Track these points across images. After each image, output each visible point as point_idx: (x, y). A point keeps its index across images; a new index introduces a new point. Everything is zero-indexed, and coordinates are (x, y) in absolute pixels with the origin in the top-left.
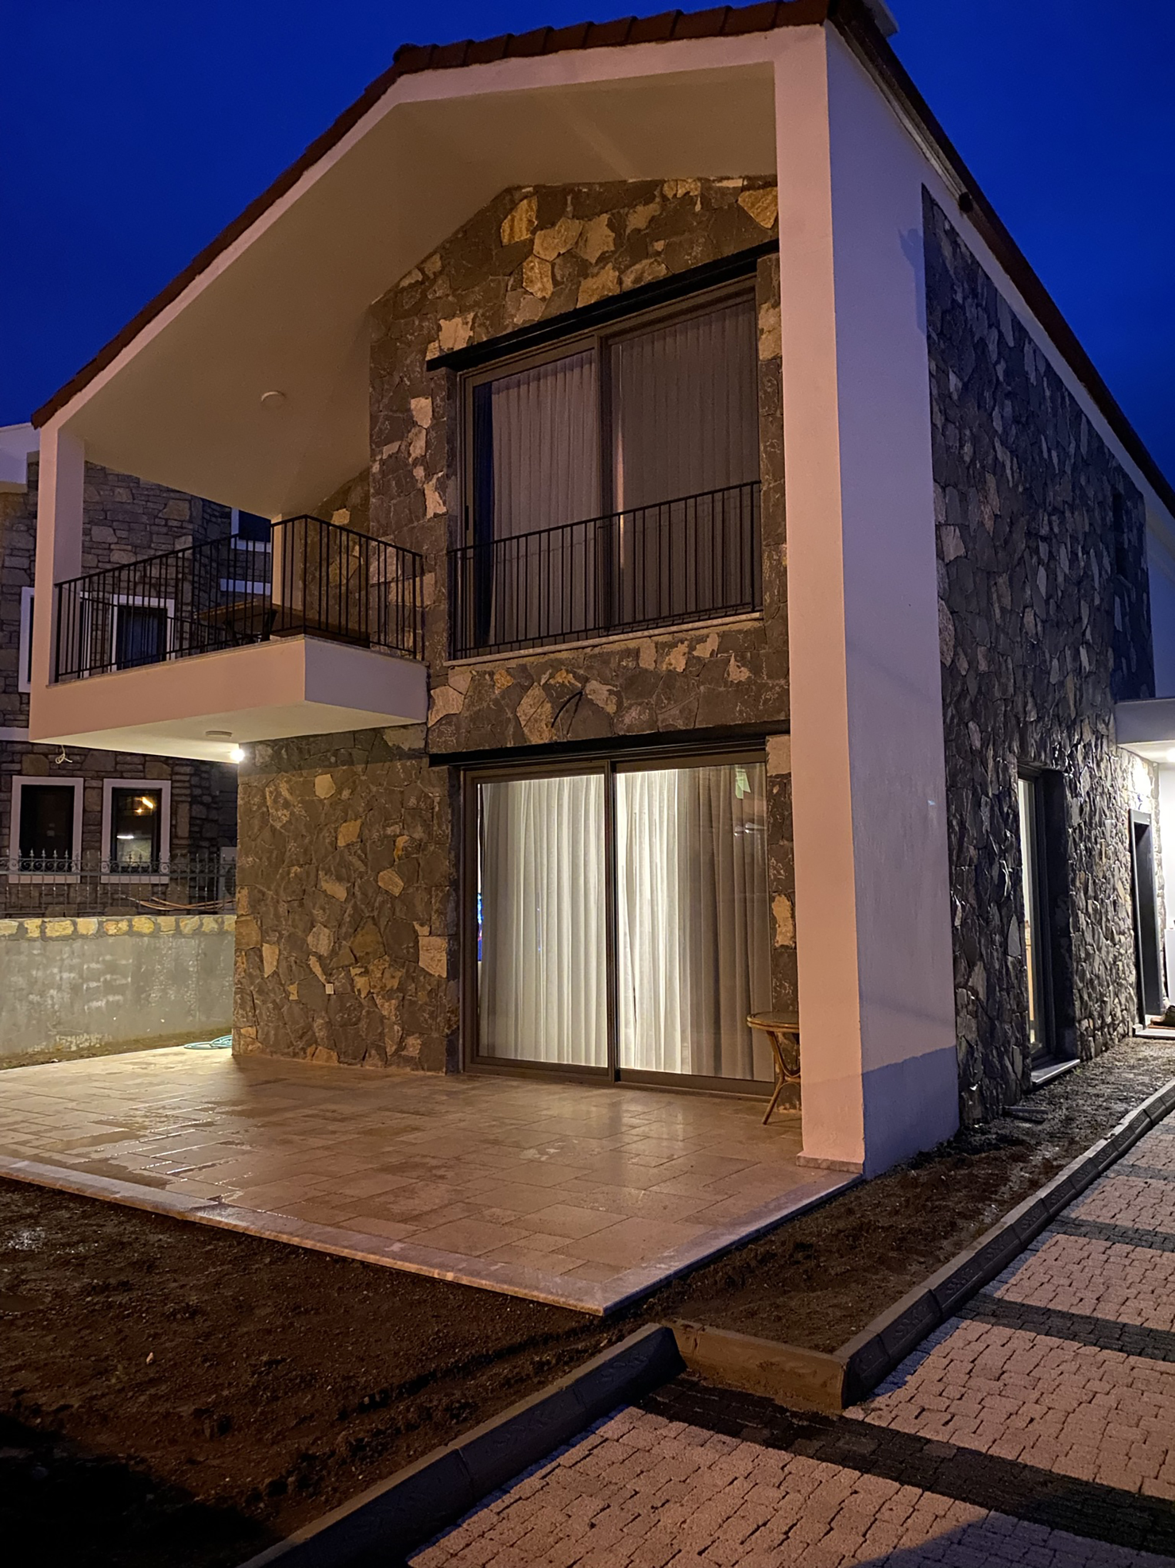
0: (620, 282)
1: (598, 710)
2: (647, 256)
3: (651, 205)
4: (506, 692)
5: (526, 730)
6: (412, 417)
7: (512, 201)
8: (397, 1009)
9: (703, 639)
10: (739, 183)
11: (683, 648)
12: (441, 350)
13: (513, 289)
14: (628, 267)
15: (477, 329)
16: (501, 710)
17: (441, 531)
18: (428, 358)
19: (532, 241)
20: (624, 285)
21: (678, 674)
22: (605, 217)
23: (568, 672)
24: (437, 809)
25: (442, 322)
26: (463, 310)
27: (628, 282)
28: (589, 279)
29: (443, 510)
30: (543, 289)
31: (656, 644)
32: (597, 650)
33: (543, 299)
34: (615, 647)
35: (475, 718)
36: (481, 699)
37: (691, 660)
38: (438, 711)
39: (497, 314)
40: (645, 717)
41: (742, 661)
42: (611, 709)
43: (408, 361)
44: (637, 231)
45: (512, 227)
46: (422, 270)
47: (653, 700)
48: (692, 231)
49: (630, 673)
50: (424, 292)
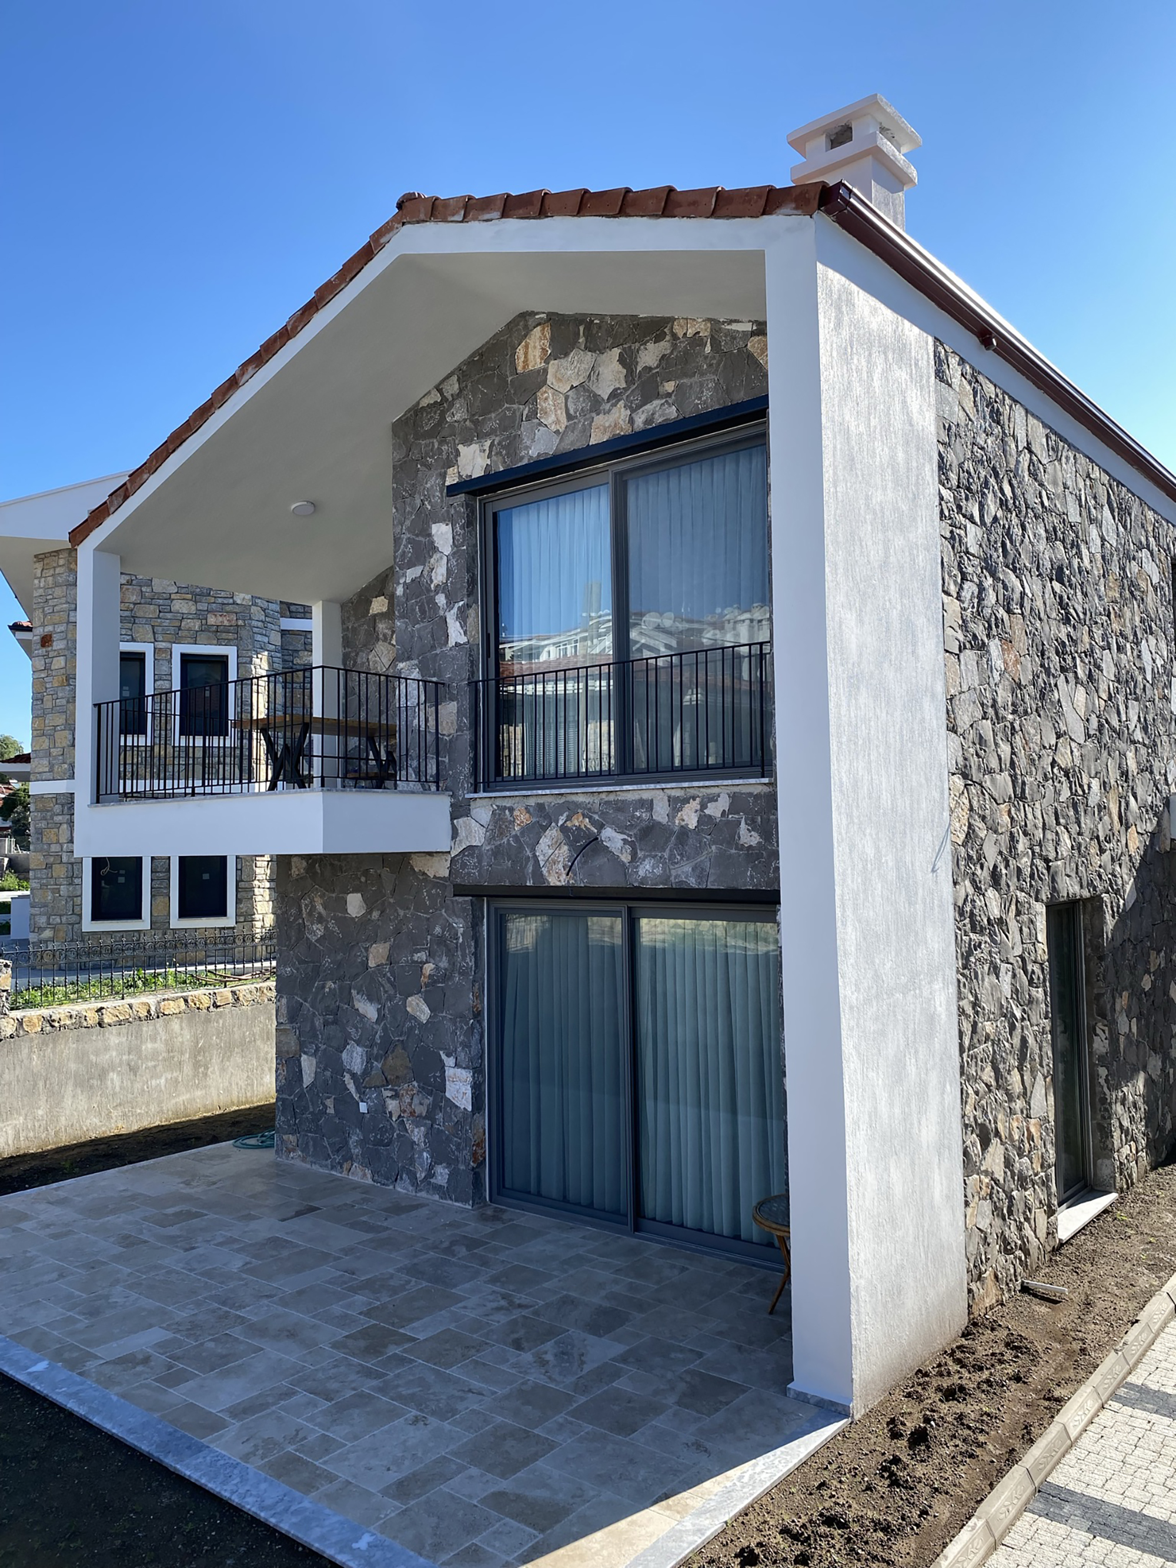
0: (631, 421)
1: (615, 859)
2: (658, 396)
3: (662, 343)
4: (526, 829)
5: (545, 871)
6: (433, 543)
7: (526, 327)
8: (426, 1136)
9: (714, 799)
10: (748, 327)
11: (695, 805)
12: (460, 476)
13: (528, 419)
14: (639, 407)
15: (494, 458)
16: (520, 848)
17: (463, 659)
18: (447, 483)
19: (545, 371)
20: (635, 426)
21: (690, 830)
22: (616, 351)
23: (584, 816)
24: (461, 940)
25: (460, 447)
26: (481, 436)
27: (640, 421)
28: (601, 416)
29: (463, 639)
30: (558, 422)
31: (669, 797)
32: (612, 797)
33: (557, 432)
34: (630, 797)
35: (497, 852)
36: (502, 834)
37: (704, 820)
38: (461, 841)
39: (512, 445)
40: (658, 871)
41: (753, 825)
42: (625, 858)
43: (428, 485)
44: (648, 369)
45: (526, 354)
46: (440, 391)
47: (666, 855)
48: (702, 374)
49: (644, 824)
50: (443, 415)
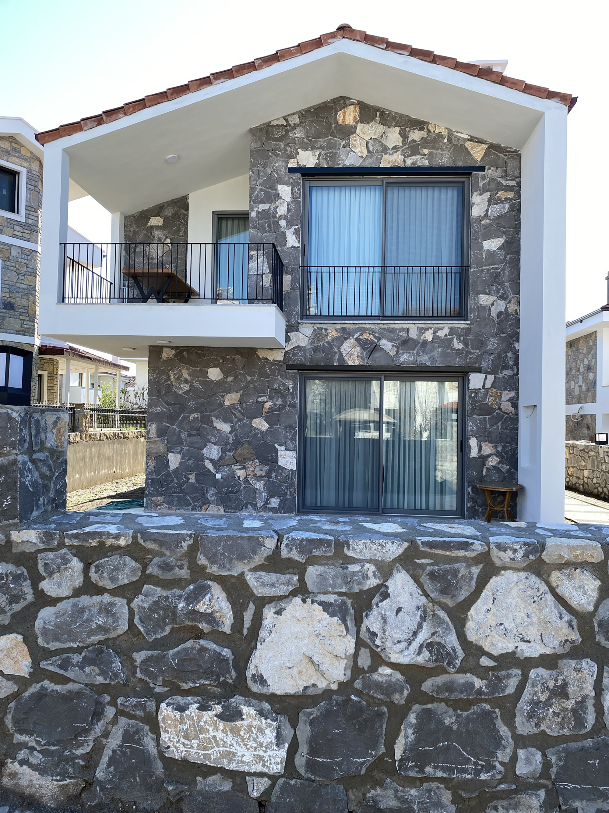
0: (404, 161)
1: (386, 353)
2: (419, 154)
3: (422, 132)
4: (334, 339)
5: (346, 358)
6: (278, 194)
7: (345, 103)
8: (264, 485)
9: (442, 329)
11: (431, 331)
13: (344, 147)
14: (409, 156)
15: (321, 160)
16: (331, 347)
17: (296, 254)
18: (290, 166)
19: (356, 127)
20: (406, 164)
21: (428, 342)
22: (397, 129)
23: (370, 334)
25: (299, 150)
26: (313, 148)
27: (409, 162)
28: (387, 155)
29: (297, 245)
30: (362, 152)
31: (418, 327)
32: (385, 326)
33: (362, 157)
34: (396, 326)
35: (315, 350)
36: (319, 340)
37: (436, 338)
38: (292, 344)
39: (333, 157)
40: (411, 359)
41: (460, 341)
42: (392, 353)
43: (277, 165)
44: (414, 141)
45: (344, 117)
46: (286, 120)
47: (415, 352)
48: (442, 150)
49: (403, 339)
50: (287, 132)
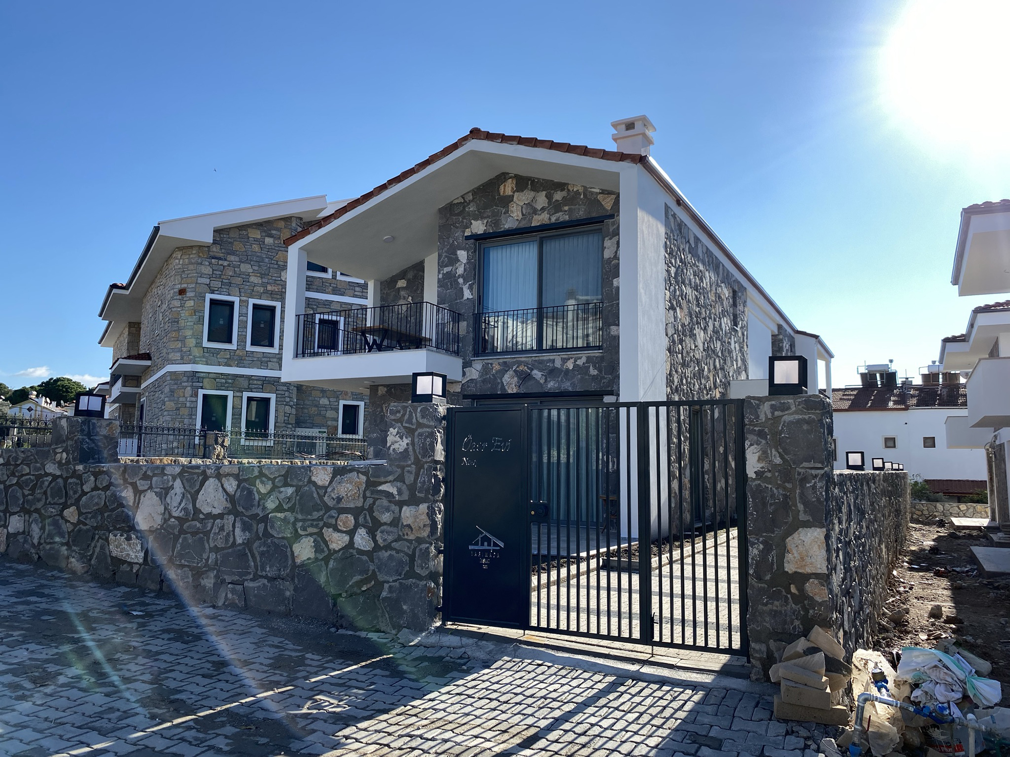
0: (550, 219)
1: (538, 382)
2: (561, 211)
3: (563, 192)
4: (497, 372)
5: (506, 387)
6: (458, 257)
7: (505, 178)
9: (580, 358)
10: (598, 191)
11: (572, 360)
12: (472, 233)
13: (504, 213)
14: (553, 214)
15: (488, 227)
16: (495, 379)
17: (469, 305)
18: (465, 235)
19: (513, 196)
20: (552, 221)
21: (570, 370)
22: (544, 193)
23: (525, 366)
25: (472, 221)
26: (482, 218)
27: (553, 219)
28: (537, 216)
29: (471, 297)
30: (518, 216)
31: (562, 358)
32: (537, 359)
33: (517, 220)
34: (545, 358)
35: (484, 381)
36: (487, 374)
37: (575, 366)
38: (467, 377)
39: (497, 223)
40: (556, 386)
42: (542, 381)
43: (457, 235)
44: (557, 201)
45: (504, 189)
46: (463, 198)
47: (560, 379)
48: (579, 205)
49: (550, 368)
50: (464, 208)
